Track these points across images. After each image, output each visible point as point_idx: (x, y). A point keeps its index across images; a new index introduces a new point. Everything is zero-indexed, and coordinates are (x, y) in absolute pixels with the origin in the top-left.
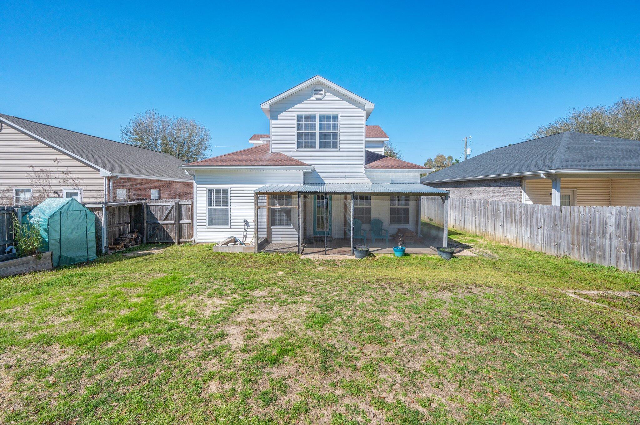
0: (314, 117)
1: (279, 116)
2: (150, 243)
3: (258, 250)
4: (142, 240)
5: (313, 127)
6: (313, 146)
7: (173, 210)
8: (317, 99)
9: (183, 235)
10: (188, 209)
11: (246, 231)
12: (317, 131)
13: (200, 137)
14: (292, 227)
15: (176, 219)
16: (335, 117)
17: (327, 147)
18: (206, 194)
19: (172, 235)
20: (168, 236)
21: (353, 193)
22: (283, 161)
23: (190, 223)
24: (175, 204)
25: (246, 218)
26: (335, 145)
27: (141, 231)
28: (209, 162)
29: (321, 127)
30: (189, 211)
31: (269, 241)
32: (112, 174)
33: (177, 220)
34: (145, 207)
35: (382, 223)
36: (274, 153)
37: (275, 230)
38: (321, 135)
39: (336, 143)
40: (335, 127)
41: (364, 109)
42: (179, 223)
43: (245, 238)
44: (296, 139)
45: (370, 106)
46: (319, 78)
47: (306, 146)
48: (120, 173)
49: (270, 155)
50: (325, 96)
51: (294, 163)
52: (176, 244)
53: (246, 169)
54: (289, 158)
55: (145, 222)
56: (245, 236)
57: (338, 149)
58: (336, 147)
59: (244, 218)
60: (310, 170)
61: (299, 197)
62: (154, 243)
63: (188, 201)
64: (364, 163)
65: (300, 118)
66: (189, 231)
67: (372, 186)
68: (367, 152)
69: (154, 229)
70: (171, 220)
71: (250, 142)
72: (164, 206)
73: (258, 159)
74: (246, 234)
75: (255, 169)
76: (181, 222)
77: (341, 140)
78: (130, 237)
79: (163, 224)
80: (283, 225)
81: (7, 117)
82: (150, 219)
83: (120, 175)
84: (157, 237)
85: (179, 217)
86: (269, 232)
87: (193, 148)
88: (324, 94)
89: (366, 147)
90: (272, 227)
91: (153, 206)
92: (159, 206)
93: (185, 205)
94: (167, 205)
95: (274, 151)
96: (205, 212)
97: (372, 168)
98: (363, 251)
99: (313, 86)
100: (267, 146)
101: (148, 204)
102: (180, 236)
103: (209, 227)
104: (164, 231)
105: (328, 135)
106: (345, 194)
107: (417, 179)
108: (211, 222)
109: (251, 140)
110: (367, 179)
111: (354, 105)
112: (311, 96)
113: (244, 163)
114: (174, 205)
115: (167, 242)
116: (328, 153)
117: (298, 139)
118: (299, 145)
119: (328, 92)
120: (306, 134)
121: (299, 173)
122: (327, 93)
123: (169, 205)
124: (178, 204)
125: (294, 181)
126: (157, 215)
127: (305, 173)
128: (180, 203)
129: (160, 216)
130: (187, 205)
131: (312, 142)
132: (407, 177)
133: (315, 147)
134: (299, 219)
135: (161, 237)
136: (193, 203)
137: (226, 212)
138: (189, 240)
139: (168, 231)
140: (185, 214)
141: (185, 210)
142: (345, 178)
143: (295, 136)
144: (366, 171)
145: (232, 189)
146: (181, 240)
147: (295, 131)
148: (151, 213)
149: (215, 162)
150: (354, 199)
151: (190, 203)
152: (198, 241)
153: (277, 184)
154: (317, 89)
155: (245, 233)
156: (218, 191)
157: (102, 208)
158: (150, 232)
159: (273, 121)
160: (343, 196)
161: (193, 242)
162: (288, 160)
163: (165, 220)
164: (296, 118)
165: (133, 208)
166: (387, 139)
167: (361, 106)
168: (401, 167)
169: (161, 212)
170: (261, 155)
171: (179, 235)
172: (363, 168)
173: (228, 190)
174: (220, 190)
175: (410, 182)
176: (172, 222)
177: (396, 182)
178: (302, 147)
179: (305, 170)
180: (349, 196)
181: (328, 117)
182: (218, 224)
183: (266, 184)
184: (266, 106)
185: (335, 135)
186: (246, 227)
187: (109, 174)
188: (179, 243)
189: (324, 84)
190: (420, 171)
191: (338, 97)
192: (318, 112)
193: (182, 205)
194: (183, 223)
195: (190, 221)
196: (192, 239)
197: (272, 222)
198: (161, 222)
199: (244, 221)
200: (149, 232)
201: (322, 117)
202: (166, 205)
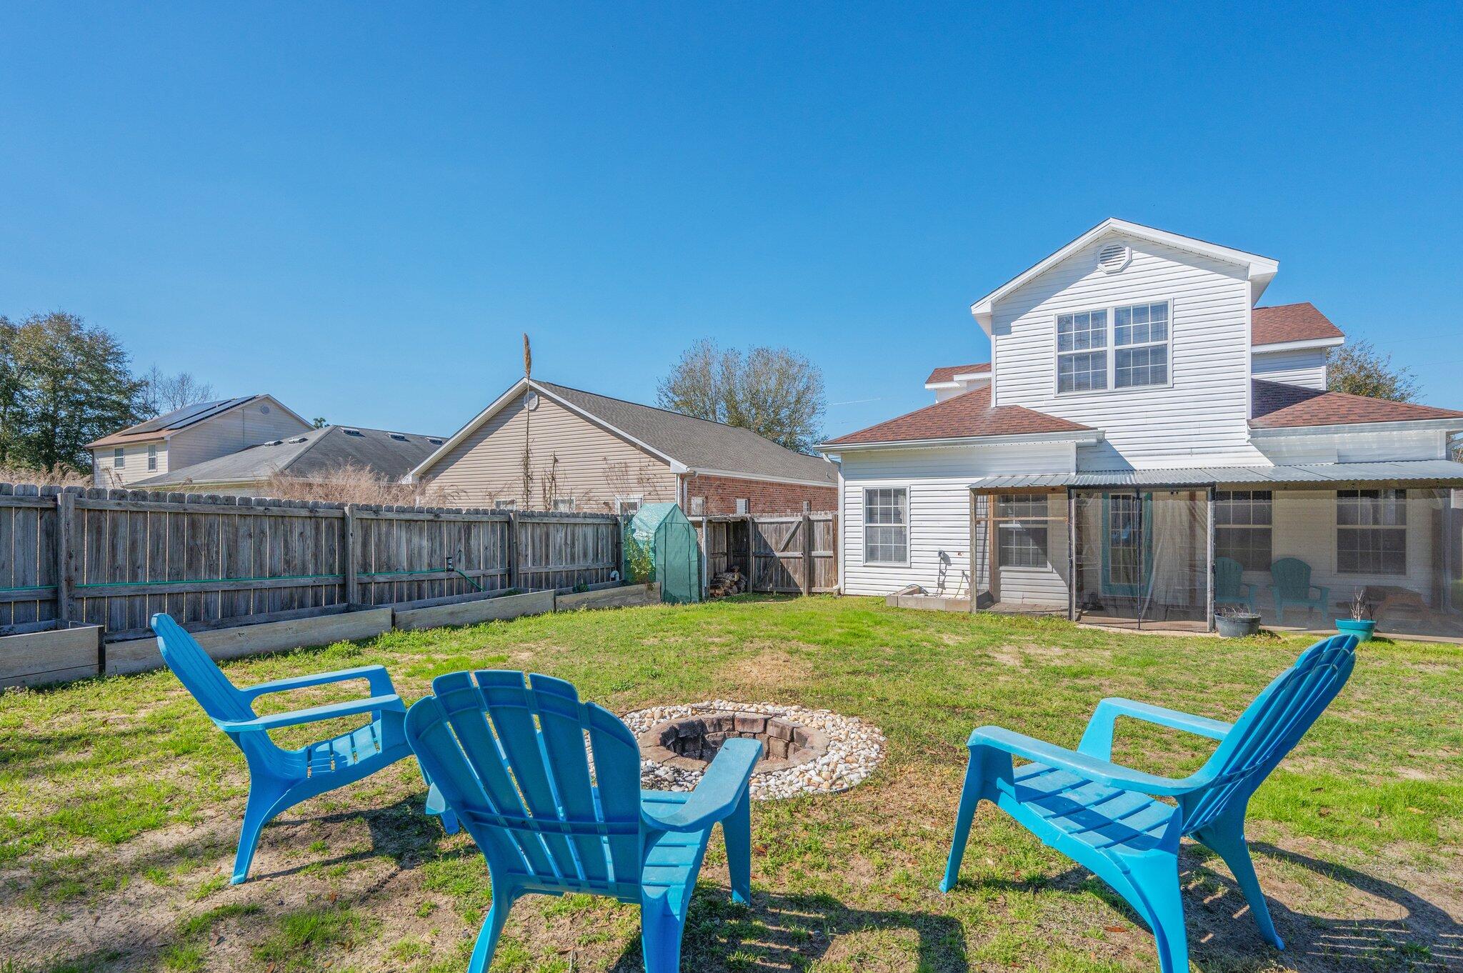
0: (1099, 316)
1: (1012, 324)
2: (758, 592)
3: (978, 607)
4: (746, 586)
5: (1100, 338)
6: (1100, 383)
7: (800, 531)
8: (1109, 273)
9: (817, 580)
10: (826, 529)
11: (944, 574)
12: (1110, 348)
13: (801, 386)
14: (1049, 566)
15: (804, 548)
16: (1160, 309)
17: (1136, 384)
18: (861, 498)
19: (798, 578)
20: (790, 580)
21: (1213, 485)
22: (1026, 422)
23: (831, 557)
24: (804, 519)
25: (943, 548)
26: (1159, 376)
27: (745, 570)
28: (868, 435)
29: (1120, 336)
30: (828, 533)
31: (995, 599)
32: (689, 469)
33: (807, 550)
34: (751, 524)
35: (1309, 569)
36: (1002, 408)
37: (1009, 575)
38: (1122, 357)
39: (1164, 370)
40: (1160, 331)
41: (1245, 278)
42: (810, 556)
43: (940, 590)
44: (1055, 373)
45: (1264, 267)
46: (1115, 224)
47: (1081, 386)
48: (699, 467)
49: (993, 412)
50: (1130, 261)
51: (1053, 427)
52: (805, 594)
53: (944, 444)
54: (1038, 415)
55: (751, 554)
56: (941, 585)
57: (1170, 384)
58: (1164, 381)
59: (937, 548)
60: (1094, 440)
61: (1070, 498)
62: (766, 592)
63: (826, 514)
64: (1247, 413)
65: (1063, 322)
66: (827, 573)
67: (1273, 471)
68: (1257, 385)
69: (765, 567)
70: (796, 551)
71: (928, 386)
72: (782, 523)
73: (967, 424)
74: (944, 581)
75: (963, 444)
76: (814, 553)
77: (1176, 362)
78: (730, 578)
79: (780, 558)
80: (1027, 564)
81: (544, 385)
82: (759, 548)
83: (701, 471)
84: (771, 581)
85: (810, 544)
86: (995, 579)
87: (784, 413)
88: (1127, 259)
89: (1253, 371)
90: (1001, 568)
91: (765, 523)
92: (773, 523)
93: (820, 521)
94: (789, 522)
95: (1001, 403)
96: (861, 535)
97: (1271, 425)
98: (1243, 621)
99: (1098, 244)
100: (983, 394)
101: (756, 520)
102: (811, 583)
103: (867, 564)
104: (783, 570)
105: (1140, 354)
106: (1191, 490)
107: (1435, 448)
108: (871, 554)
109: (929, 381)
110: (1260, 454)
111: (1215, 270)
112: (1094, 269)
113: (939, 434)
114: (800, 522)
115: (789, 592)
116: (1142, 398)
117: (1059, 372)
118: (1063, 385)
119: (1139, 250)
120: (1081, 358)
121: (1066, 446)
122: (1136, 255)
123: (792, 523)
124: (809, 520)
125: (1055, 467)
126: (771, 542)
127: (1079, 448)
128: (812, 517)
129: (777, 543)
130: (824, 521)
131: (1095, 375)
132: (1397, 445)
133: (1105, 386)
134: (1070, 544)
135: (776, 581)
136: (836, 517)
137: (901, 534)
138: (828, 589)
139: (791, 570)
140: (821, 539)
141: (820, 532)
142: (1191, 454)
143: (1053, 366)
144: (1253, 435)
145: (913, 488)
146: (814, 590)
147: (1052, 354)
148: (761, 536)
149: (879, 434)
150: (1213, 498)
151: (830, 517)
152: (848, 592)
153: (1013, 474)
154: (1108, 251)
155: (942, 578)
156: (885, 493)
157: (701, 522)
158: (759, 571)
159: (998, 337)
160: (1185, 493)
161: (836, 592)
162: (1039, 421)
163: (783, 550)
164: (1054, 325)
165: (731, 527)
166: (1341, 340)
167: (1240, 271)
168: (1372, 416)
169: (778, 534)
170: (973, 414)
171: (810, 580)
172: (1246, 428)
173: (905, 490)
174: (890, 490)
175: (1408, 457)
176: (798, 554)
177: (1354, 459)
178: (1070, 389)
179: (1081, 441)
180: (1201, 494)
181: (1140, 311)
182: (884, 558)
183: (987, 476)
184: (983, 308)
185: (1160, 353)
186: (943, 566)
187: (683, 468)
188: (810, 593)
189: (1126, 235)
190: (1442, 424)
191: (1168, 258)
192: (1110, 304)
193: (814, 521)
194: (817, 557)
195: (830, 553)
196: (835, 587)
197: (1003, 558)
198: (778, 554)
199: (940, 553)
200: (757, 573)
201: (1121, 314)
202: (786, 523)
